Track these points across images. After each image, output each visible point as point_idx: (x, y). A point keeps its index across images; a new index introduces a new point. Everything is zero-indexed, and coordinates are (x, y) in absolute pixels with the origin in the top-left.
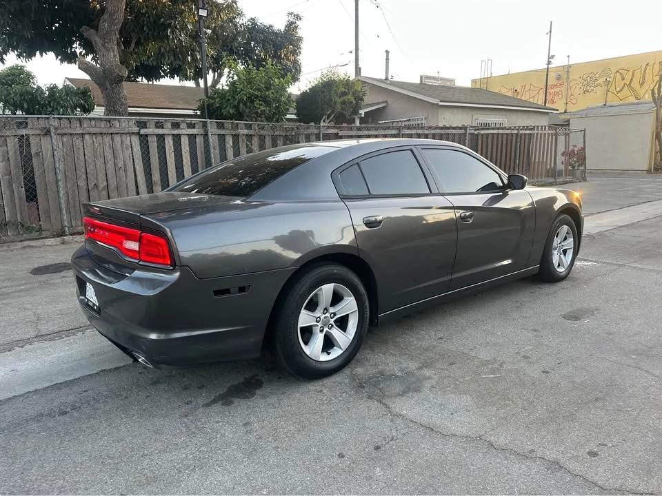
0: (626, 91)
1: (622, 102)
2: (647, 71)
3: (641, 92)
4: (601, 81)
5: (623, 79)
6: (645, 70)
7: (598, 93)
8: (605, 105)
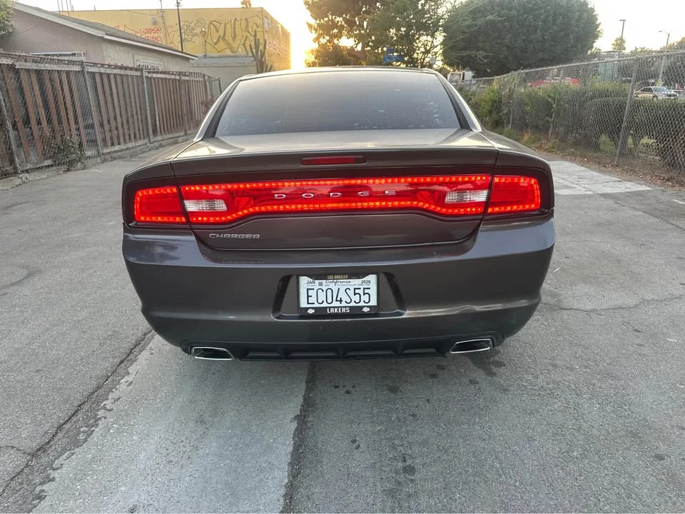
0: (221, 43)
1: (219, 54)
2: (237, 26)
3: (235, 45)
4: (198, 31)
5: (217, 31)
6: (235, 24)
7: (197, 42)
8: (205, 56)
